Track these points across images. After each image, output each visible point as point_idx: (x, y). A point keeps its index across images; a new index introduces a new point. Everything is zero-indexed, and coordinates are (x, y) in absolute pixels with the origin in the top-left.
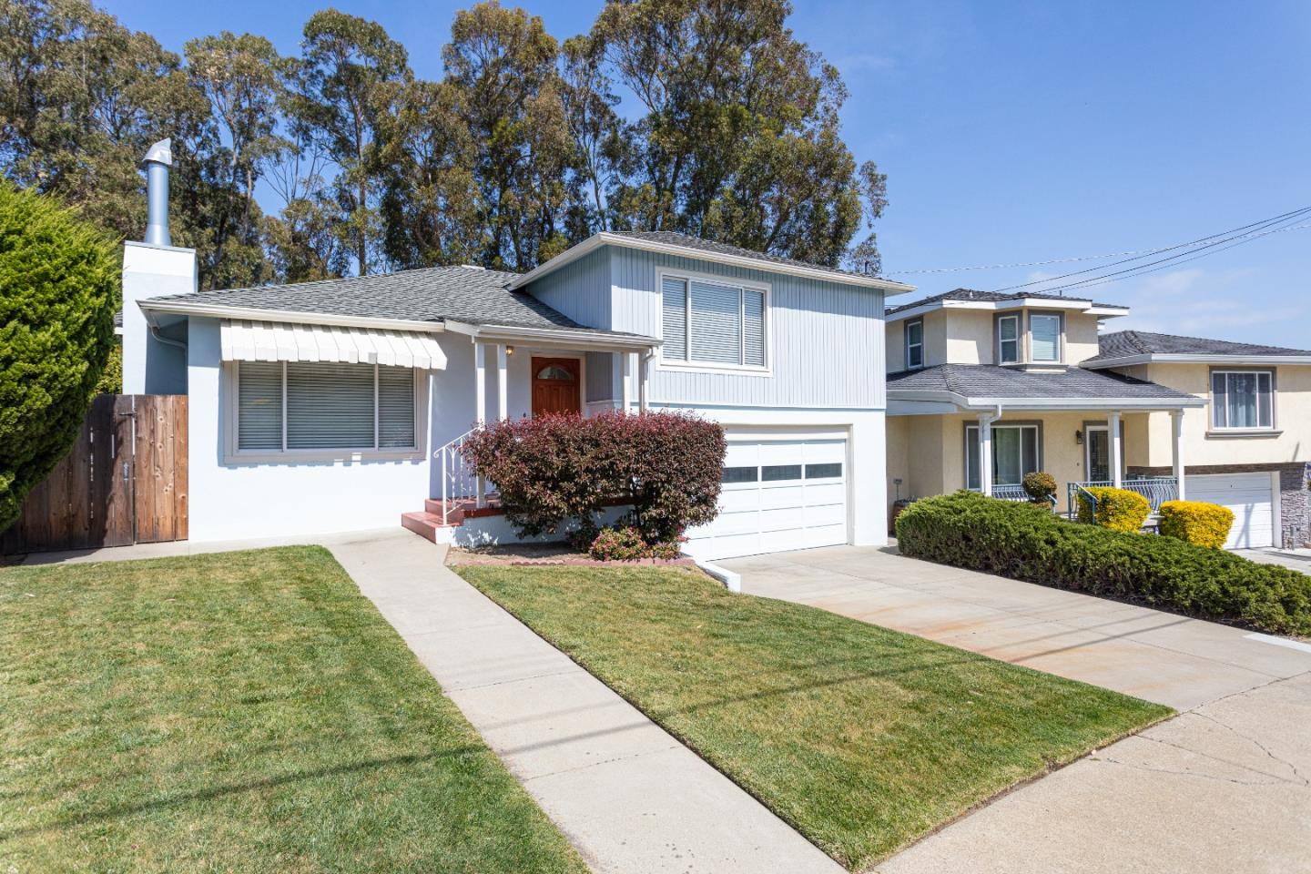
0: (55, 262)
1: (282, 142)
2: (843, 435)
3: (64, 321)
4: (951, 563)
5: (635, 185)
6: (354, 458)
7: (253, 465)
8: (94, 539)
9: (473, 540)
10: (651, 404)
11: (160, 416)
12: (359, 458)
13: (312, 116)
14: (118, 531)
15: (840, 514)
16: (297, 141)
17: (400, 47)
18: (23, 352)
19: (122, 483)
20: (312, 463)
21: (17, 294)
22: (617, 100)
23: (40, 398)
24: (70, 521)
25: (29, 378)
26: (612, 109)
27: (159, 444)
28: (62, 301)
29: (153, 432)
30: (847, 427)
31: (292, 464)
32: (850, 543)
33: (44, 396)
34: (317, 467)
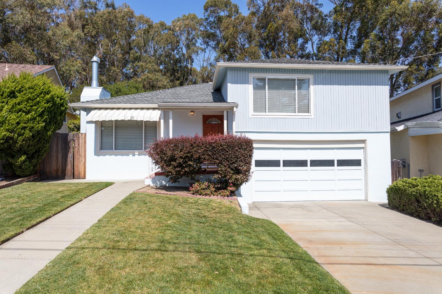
0: (33, 94)
1: (199, 48)
2: (362, 145)
3: (35, 111)
4: (411, 215)
5: (328, 40)
6: (136, 153)
7: (105, 155)
8: (62, 176)
9: (158, 183)
10: (236, 132)
11: (81, 139)
12: (137, 153)
13: (209, 37)
14: (69, 175)
15: (361, 185)
16: (203, 47)
17: (236, 5)
18: (22, 121)
19: (70, 160)
20: (122, 155)
21: (22, 104)
22: (321, 5)
23: (28, 134)
24: (57, 171)
25: (24, 128)
26: (320, 9)
27: (80, 148)
28: (35, 106)
29: (79, 144)
30: (363, 141)
31: (116, 155)
32: (366, 200)
33: (29, 133)
34: (124, 156)
